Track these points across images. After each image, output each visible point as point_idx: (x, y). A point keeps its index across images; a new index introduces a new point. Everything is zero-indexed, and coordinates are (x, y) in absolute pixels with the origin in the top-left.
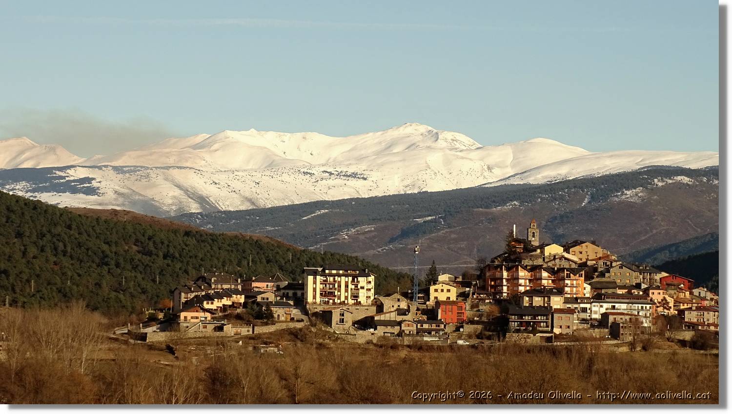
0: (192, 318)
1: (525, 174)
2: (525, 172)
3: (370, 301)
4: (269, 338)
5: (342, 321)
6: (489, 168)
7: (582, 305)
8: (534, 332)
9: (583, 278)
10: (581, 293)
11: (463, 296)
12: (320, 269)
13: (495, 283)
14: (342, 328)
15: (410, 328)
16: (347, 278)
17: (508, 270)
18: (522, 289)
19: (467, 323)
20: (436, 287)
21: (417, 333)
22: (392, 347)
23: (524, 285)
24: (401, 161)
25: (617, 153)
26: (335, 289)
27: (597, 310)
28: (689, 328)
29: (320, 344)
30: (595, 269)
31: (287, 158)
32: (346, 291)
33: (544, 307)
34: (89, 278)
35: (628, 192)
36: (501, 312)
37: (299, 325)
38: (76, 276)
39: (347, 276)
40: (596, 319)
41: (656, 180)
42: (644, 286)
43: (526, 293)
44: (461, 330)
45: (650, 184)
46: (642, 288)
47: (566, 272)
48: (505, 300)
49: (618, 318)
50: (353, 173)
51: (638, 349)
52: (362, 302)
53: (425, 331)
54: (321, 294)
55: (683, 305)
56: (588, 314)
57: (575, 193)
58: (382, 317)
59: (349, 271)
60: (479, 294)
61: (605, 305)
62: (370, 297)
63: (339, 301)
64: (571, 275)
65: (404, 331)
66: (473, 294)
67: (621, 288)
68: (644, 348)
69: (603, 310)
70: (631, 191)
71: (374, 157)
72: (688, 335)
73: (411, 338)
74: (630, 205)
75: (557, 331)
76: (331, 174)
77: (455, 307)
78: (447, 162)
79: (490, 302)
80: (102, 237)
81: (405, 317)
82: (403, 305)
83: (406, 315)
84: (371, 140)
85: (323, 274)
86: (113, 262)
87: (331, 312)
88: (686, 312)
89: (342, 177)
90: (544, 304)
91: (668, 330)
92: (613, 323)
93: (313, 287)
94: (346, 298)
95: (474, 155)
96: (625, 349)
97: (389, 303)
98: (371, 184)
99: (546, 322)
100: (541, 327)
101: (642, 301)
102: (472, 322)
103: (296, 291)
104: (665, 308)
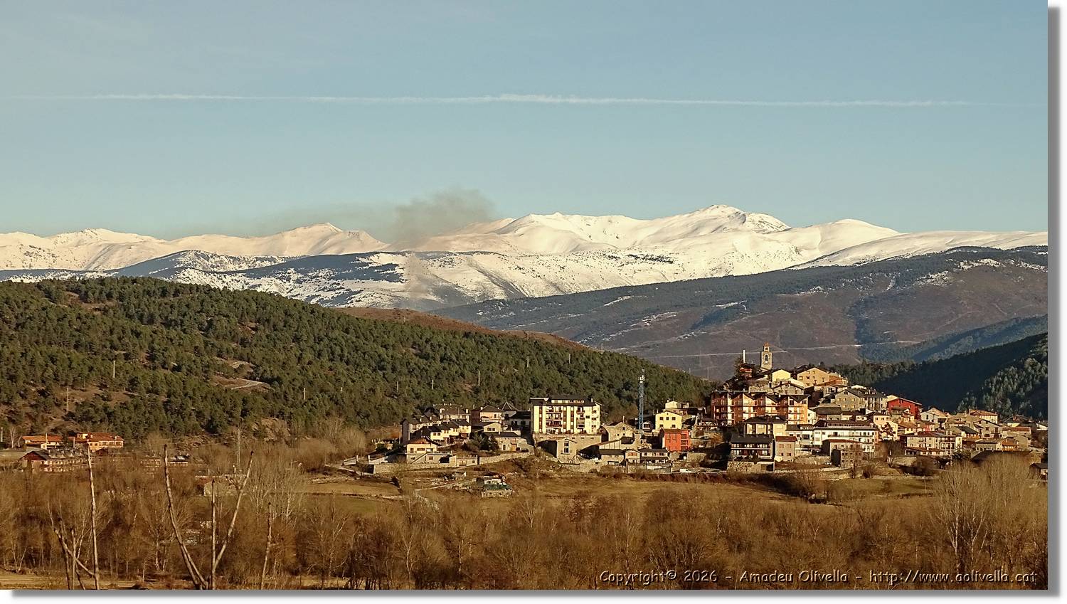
0: (418, 449)
1: (834, 256)
2: (833, 254)
3: (595, 431)
4: (494, 469)
5: (567, 450)
6: (797, 250)
7: (804, 433)
8: (755, 460)
9: (807, 405)
10: (805, 419)
11: (690, 423)
12: (546, 399)
13: (720, 410)
14: (566, 458)
15: (634, 457)
16: (572, 409)
17: (733, 397)
18: (746, 416)
19: (691, 451)
20: (662, 415)
21: (641, 462)
22: (615, 477)
23: (748, 412)
24: (707, 244)
25: (926, 234)
26: (561, 419)
27: (819, 437)
28: (911, 453)
29: (544, 475)
30: (821, 394)
31: (593, 242)
32: (572, 420)
33: (767, 435)
34: (363, 383)
35: (933, 276)
36: (724, 440)
37: (524, 456)
38: (349, 381)
39: (572, 405)
40: (818, 446)
41: (962, 263)
42: (868, 412)
43: (750, 420)
44: (685, 458)
45: (956, 267)
46: (867, 413)
47: (789, 399)
48: (730, 427)
49: (839, 445)
50: (659, 257)
51: (859, 476)
52: (588, 432)
53: (649, 459)
54: (547, 424)
55: (908, 430)
56: (811, 442)
57: (879, 277)
58: (607, 446)
59: (575, 401)
60: (705, 421)
61: (828, 432)
62: (595, 426)
63: (565, 431)
64: (795, 402)
65: (627, 460)
66: (699, 421)
67: (846, 413)
68: (866, 475)
69: (825, 437)
70: (936, 275)
71: (680, 240)
72: (909, 461)
73: (633, 467)
74: (935, 289)
75: (778, 458)
76: (637, 258)
77: (679, 436)
78: (755, 244)
79: (715, 429)
80: (379, 340)
81: (628, 446)
82: (629, 434)
83: (631, 443)
84: (678, 222)
85: (549, 403)
86: (389, 367)
87: (555, 442)
88: (908, 438)
89: (648, 261)
90: (767, 432)
91: (890, 456)
92: (834, 450)
93: (540, 417)
94: (572, 427)
95: (783, 237)
96: (845, 476)
97: (615, 433)
98: (678, 267)
99: (768, 450)
100: (762, 455)
101: (865, 427)
102: (696, 450)
103: (525, 420)
104: (888, 433)
